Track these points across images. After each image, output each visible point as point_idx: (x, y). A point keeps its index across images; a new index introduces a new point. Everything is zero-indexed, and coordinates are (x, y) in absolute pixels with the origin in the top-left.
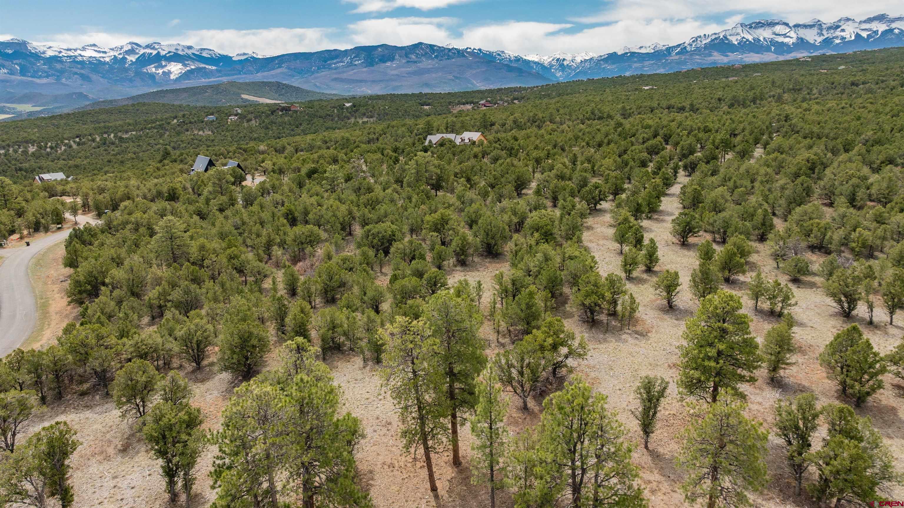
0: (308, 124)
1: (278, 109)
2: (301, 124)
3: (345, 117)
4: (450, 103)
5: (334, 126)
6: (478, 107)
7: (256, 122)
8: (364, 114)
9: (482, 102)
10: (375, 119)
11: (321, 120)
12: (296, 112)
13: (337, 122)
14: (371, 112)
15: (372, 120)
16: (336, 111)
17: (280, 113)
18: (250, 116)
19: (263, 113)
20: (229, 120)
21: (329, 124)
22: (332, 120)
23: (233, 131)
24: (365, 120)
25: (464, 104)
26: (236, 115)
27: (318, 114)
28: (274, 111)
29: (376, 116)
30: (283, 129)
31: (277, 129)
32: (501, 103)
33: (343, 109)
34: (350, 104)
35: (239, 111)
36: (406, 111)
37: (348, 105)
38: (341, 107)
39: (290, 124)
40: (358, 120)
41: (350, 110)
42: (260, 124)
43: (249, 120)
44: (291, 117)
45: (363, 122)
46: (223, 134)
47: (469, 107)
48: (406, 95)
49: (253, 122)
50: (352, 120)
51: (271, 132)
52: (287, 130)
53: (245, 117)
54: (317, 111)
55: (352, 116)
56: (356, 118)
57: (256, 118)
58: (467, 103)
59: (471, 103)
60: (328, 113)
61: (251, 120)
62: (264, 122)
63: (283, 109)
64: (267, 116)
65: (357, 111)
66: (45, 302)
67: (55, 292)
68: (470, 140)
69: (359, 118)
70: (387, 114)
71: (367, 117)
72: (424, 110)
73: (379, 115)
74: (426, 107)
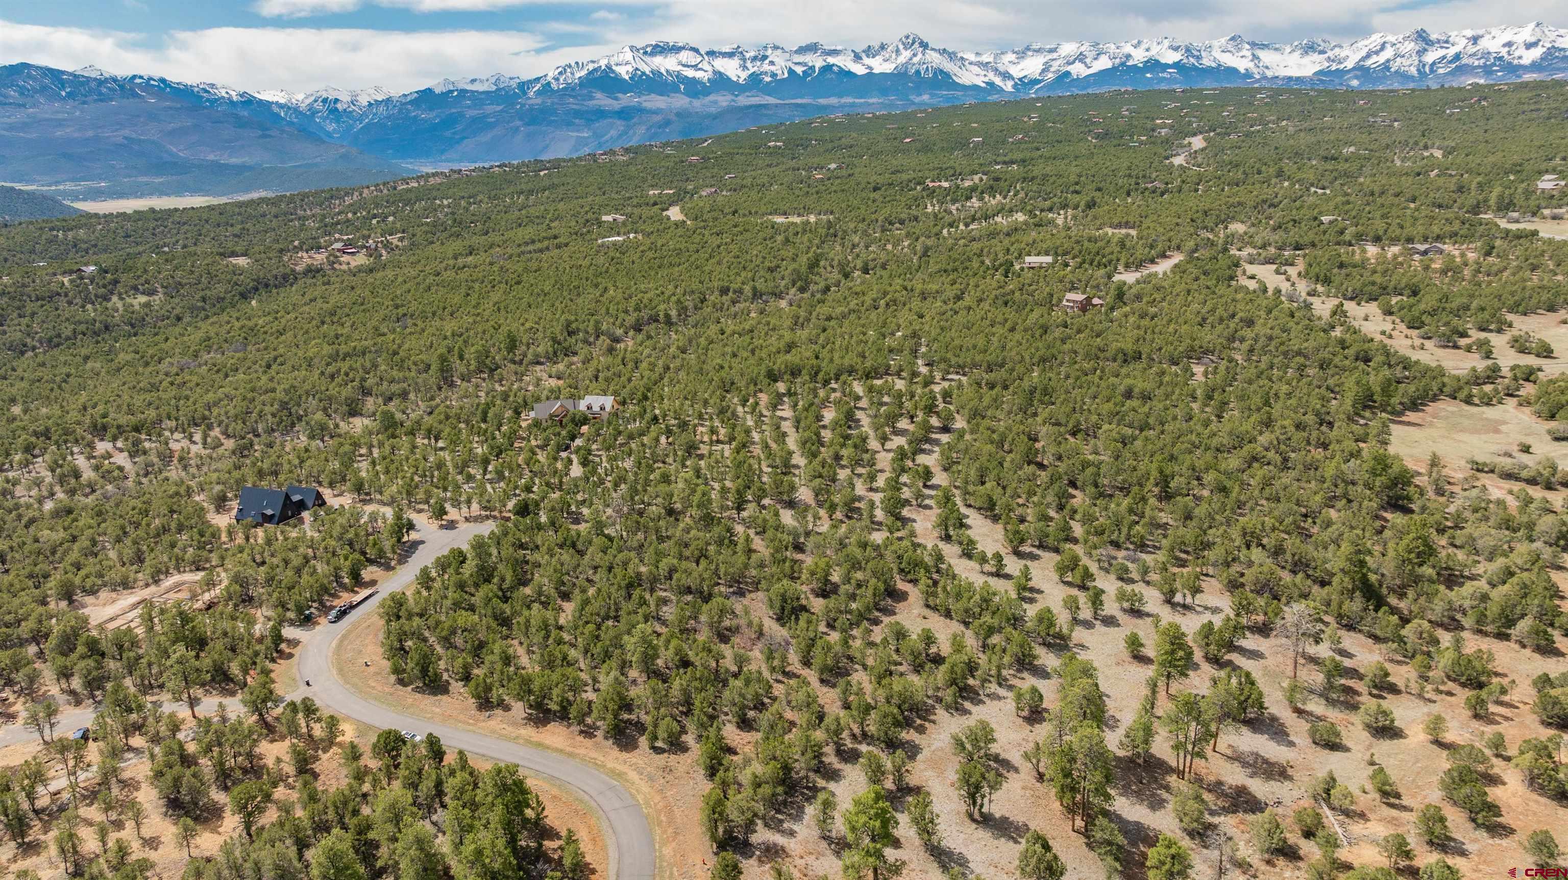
5: (85, 316)
6: (335, 256)
8: (135, 288)
9: (339, 245)
11: (50, 307)
14: (147, 282)
15: (157, 298)
16: (69, 285)
22: (71, 304)
24: (143, 299)
25: (308, 252)
32: (373, 245)
33: (83, 280)
34: (93, 269)
37: (91, 271)
47: (320, 257)
55: (112, 293)
56: (121, 297)
58: (312, 249)
59: (320, 248)
65: (116, 282)
66: (528, 742)
67: (510, 729)
68: (602, 408)
69: (128, 295)
70: (181, 285)
71: (144, 294)
72: (242, 269)
73: (167, 288)
74: (240, 261)
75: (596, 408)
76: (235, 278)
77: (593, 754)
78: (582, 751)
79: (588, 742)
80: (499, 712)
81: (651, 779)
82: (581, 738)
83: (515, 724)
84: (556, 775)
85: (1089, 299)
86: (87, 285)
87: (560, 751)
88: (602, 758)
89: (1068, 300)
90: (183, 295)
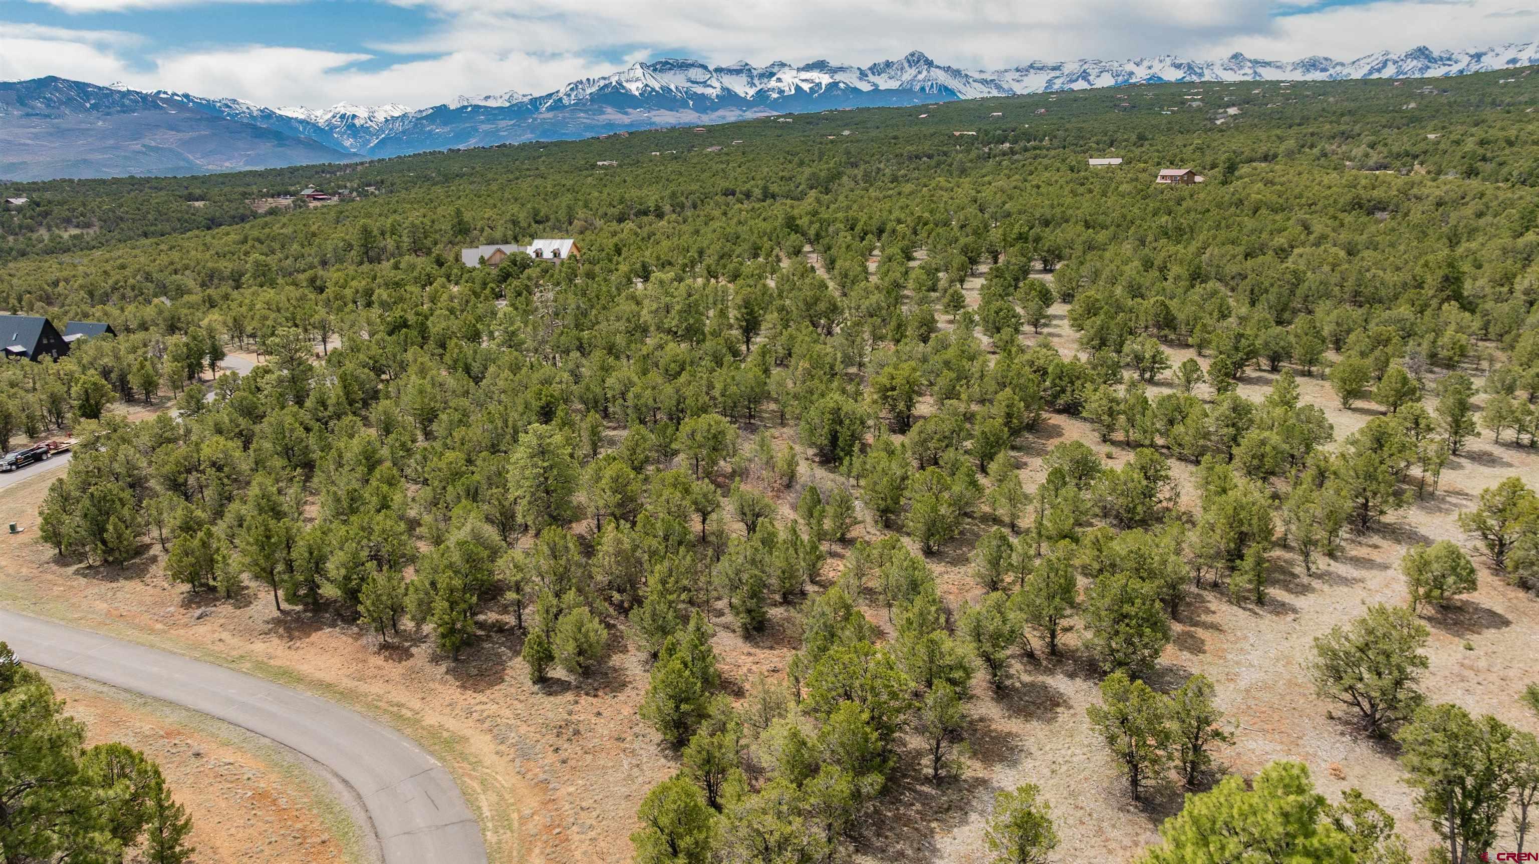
3: (21, 227)
4: (244, 195)
6: (304, 201)
8: (68, 221)
9: (308, 192)
10: (97, 229)
14: (82, 215)
15: (91, 231)
24: (75, 231)
25: (273, 197)
29: (96, 223)
32: (346, 192)
33: (8, 210)
34: (23, 200)
36: (159, 212)
37: (18, 200)
38: (3, 206)
40: (56, 231)
41: (27, 213)
45: (75, 237)
50: (43, 232)
55: (39, 224)
56: (49, 229)
58: (278, 195)
59: (286, 193)
65: (46, 214)
66: (261, 667)
67: (235, 641)
68: (556, 254)
69: (57, 227)
70: (122, 219)
71: (77, 226)
72: (197, 209)
73: (105, 221)
74: (197, 204)
75: (548, 255)
76: (186, 217)
77: (400, 695)
78: (376, 688)
79: (395, 670)
80: (225, 609)
81: (524, 753)
82: (379, 661)
83: (248, 633)
84: (292, 739)
85: (1191, 174)
86: (12, 217)
87: (326, 687)
88: (417, 704)
89: (1163, 177)
90: (122, 230)
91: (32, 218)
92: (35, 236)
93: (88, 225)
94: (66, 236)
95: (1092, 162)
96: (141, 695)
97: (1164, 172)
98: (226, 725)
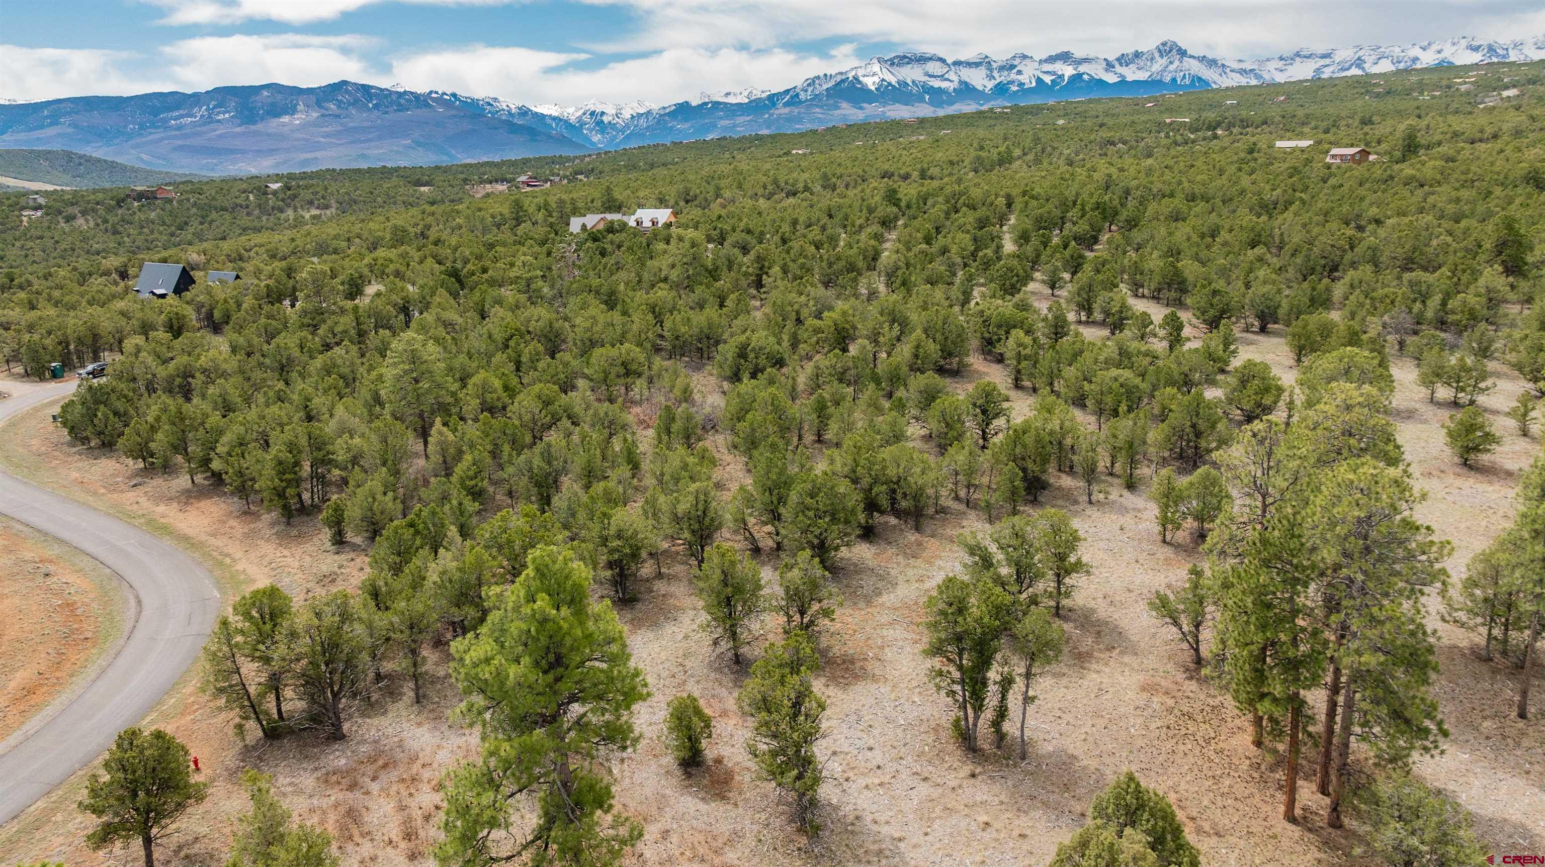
0: (201, 223)
1: (128, 196)
2: (186, 223)
3: (273, 208)
4: (465, 181)
5: (256, 223)
6: (517, 188)
7: (87, 221)
8: (311, 203)
9: (523, 178)
10: (333, 210)
11: (227, 216)
12: (170, 201)
13: (259, 218)
14: (323, 197)
15: (328, 212)
16: (251, 197)
17: (136, 204)
18: (70, 210)
19: (98, 204)
20: (25, 219)
21: (245, 221)
22: (248, 214)
23: (41, 238)
24: (315, 212)
25: (491, 183)
26: (37, 208)
27: (217, 204)
28: (123, 200)
29: (334, 205)
30: (152, 232)
31: (140, 234)
32: (557, 179)
33: (266, 193)
34: (279, 185)
35: (41, 201)
37: (275, 186)
38: (263, 191)
39: (164, 224)
40: (300, 212)
41: (281, 196)
42: (98, 225)
43: (69, 219)
44: (163, 210)
45: (314, 217)
46: (18, 244)
47: (501, 187)
48: (359, 171)
49: (80, 221)
50: (290, 213)
51: (126, 239)
52: (161, 233)
53: (60, 212)
54: (214, 199)
55: (289, 206)
56: (296, 210)
57: (84, 213)
58: (497, 181)
59: (503, 180)
60: (238, 201)
61: (74, 218)
62: (106, 221)
63: (140, 196)
64: (109, 209)
65: (295, 196)
66: (151, 523)
67: (146, 504)
68: (654, 223)
69: (303, 209)
70: (355, 202)
71: (318, 208)
72: (422, 194)
73: (341, 204)
74: (422, 189)
75: (647, 224)
76: (411, 199)
77: (232, 548)
78: (219, 542)
79: (239, 528)
80: (157, 481)
83: (159, 498)
84: (128, 571)
85: (1365, 153)
86: (269, 199)
87: (185, 539)
88: (239, 555)
89: (1333, 156)
90: (355, 211)
91: (283, 200)
92: (283, 216)
93: (327, 207)
94: (307, 216)
95: (1279, 144)
96: (46, 534)
97: (1335, 151)
98: (89, 558)
